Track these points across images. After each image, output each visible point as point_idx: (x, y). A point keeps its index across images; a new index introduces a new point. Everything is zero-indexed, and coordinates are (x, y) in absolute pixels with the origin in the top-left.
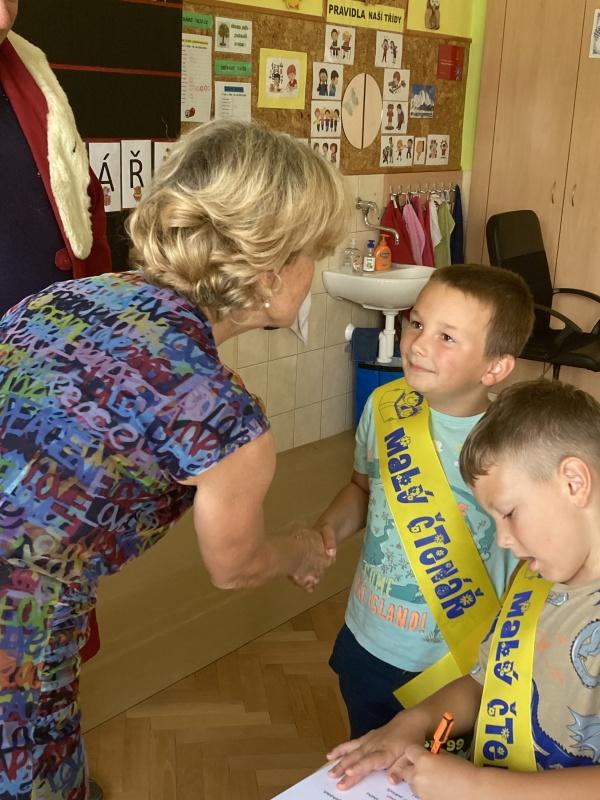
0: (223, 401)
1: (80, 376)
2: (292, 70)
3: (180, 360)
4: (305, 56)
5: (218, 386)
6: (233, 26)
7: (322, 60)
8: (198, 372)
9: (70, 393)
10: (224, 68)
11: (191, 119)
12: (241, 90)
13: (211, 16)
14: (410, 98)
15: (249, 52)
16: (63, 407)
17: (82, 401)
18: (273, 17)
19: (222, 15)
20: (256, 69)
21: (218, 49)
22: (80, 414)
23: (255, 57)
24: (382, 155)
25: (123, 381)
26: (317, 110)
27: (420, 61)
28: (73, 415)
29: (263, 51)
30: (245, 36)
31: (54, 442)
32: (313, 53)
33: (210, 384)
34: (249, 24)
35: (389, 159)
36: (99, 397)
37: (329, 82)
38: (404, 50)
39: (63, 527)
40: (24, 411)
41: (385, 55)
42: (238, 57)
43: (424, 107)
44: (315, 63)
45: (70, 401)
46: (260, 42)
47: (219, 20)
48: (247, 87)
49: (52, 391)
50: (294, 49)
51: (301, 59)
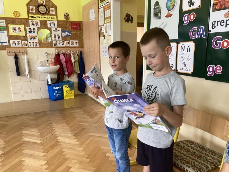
4: (24, 26)
7: (29, 26)
12: (4, 32)
14: (61, 33)
15: (5, 25)
18: (11, 19)
20: (8, 28)
23: (7, 26)
24: (53, 44)
26: (29, 36)
27: (64, 26)
29: (9, 25)
30: (3, 23)
32: (26, 25)
34: (4, 20)
35: (56, 45)
37: (32, 30)
38: (57, 24)
41: (51, 25)
43: (67, 35)
44: (27, 27)
46: (8, 23)
48: (6, 32)
50: (19, 24)
51: (22, 26)
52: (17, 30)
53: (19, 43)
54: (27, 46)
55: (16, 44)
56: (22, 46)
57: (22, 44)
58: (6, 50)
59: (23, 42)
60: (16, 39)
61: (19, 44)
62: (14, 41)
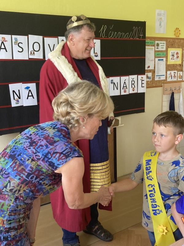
0: (67, 147)
1: (31, 140)
2: (177, 53)
3: (57, 137)
4: (181, 49)
5: (67, 144)
6: (160, 43)
8: (61, 140)
9: (27, 144)
10: (158, 54)
11: (149, 69)
12: (163, 60)
13: (154, 41)
15: (165, 50)
16: (24, 147)
17: (29, 146)
18: (172, 40)
19: (157, 40)
20: (167, 54)
21: (156, 50)
22: (28, 149)
23: (167, 51)
25: (41, 142)
28: (26, 149)
29: (169, 49)
31: (20, 156)
32: (183, 48)
33: (64, 143)
34: (165, 42)
36: (34, 146)
39: (19, 179)
40: (16, 149)
42: (162, 51)
45: (26, 146)
46: (168, 47)
47: (156, 42)
48: (164, 59)
49: (23, 144)
50: (178, 48)
51: (180, 50)
52: (176, 56)
53: (175, 75)
54: (182, 79)
55: (173, 77)
56: (177, 80)
57: (177, 76)
58: (162, 86)
59: (179, 73)
60: (172, 70)
61: (175, 77)
62: (171, 73)
